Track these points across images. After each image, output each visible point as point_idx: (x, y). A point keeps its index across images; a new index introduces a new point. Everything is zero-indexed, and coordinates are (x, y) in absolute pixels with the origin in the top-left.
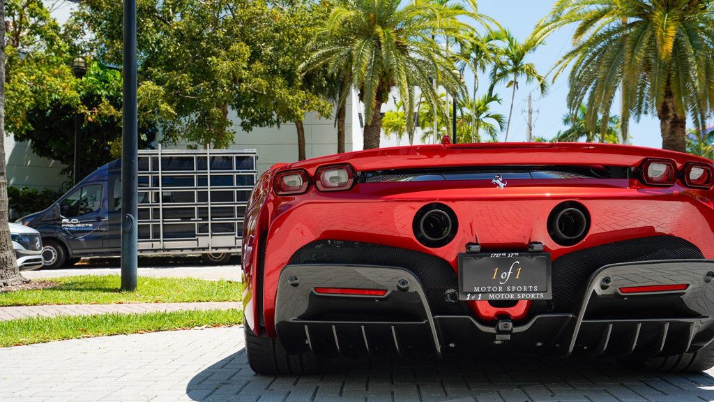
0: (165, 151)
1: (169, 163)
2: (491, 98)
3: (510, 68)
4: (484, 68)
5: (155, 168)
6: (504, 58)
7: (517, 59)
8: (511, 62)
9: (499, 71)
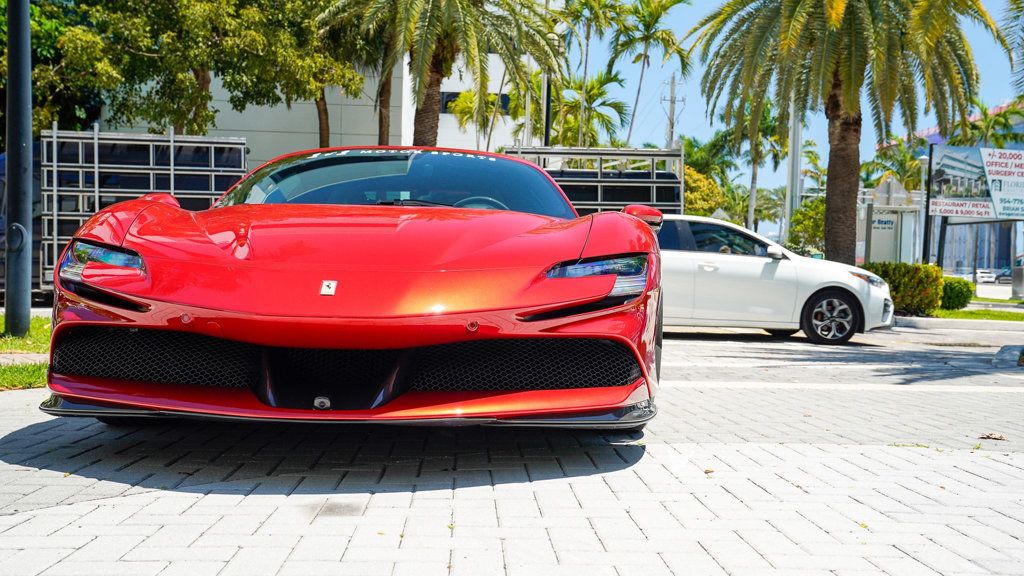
0: (105, 135)
1: (110, 153)
2: (610, 77)
3: (638, 35)
4: (601, 33)
5: (89, 159)
6: (631, 20)
7: (650, 23)
8: (641, 27)
9: (622, 39)
